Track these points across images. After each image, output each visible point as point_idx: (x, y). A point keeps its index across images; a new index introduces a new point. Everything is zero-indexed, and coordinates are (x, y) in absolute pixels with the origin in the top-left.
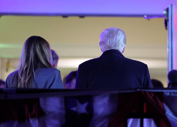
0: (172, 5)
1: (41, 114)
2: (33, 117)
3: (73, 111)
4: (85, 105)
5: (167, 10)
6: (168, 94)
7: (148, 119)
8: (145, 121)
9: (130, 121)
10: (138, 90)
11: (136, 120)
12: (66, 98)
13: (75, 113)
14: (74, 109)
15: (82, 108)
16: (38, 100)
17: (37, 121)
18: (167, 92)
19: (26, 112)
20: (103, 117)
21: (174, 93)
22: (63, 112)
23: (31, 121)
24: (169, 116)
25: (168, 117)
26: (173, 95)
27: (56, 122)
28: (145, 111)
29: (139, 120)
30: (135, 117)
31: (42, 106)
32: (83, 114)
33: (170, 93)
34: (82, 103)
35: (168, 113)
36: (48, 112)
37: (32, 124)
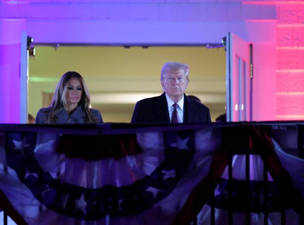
0: (229, 33)
1: (138, 151)
2: (130, 154)
3: (173, 147)
4: (186, 141)
5: (225, 39)
6: (276, 128)
7: (254, 156)
8: (251, 156)
9: (235, 157)
11: (241, 156)
12: (165, 133)
13: (176, 149)
14: (174, 145)
15: (183, 144)
16: (135, 136)
17: (134, 159)
18: (275, 126)
19: (123, 149)
20: (205, 153)
21: (283, 126)
22: (163, 148)
23: (128, 158)
24: (278, 151)
25: (277, 153)
26: (282, 128)
27: (154, 159)
28: (250, 147)
29: (244, 156)
30: (240, 153)
31: (140, 142)
32: (183, 151)
33: (279, 126)
34: (183, 138)
35: (278, 148)
36: (146, 148)
37: (129, 162)
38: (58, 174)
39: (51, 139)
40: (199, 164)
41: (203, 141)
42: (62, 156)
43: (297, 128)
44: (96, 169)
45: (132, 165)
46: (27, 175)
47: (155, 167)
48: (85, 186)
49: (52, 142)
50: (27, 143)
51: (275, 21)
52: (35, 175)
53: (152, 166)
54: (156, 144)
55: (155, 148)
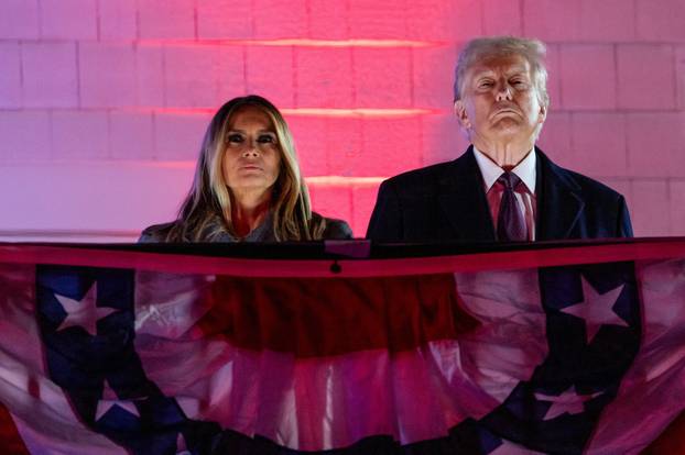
1: (467, 329)
2: (443, 337)
15: (602, 308)
17: (457, 351)
19: (415, 321)
22: (542, 319)
23: (437, 353)
31: (466, 300)
36: (488, 319)
37: (439, 360)
38: (204, 404)
40: (655, 373)
45: (449, 372)
46: (103, 407)
47: (516, 381)
48: (294, 444)
49: (185, 299)
50: (100, 304)
52: (130, 408)
53: (505, 379)
54: (517, 306)
55: (515, 319)
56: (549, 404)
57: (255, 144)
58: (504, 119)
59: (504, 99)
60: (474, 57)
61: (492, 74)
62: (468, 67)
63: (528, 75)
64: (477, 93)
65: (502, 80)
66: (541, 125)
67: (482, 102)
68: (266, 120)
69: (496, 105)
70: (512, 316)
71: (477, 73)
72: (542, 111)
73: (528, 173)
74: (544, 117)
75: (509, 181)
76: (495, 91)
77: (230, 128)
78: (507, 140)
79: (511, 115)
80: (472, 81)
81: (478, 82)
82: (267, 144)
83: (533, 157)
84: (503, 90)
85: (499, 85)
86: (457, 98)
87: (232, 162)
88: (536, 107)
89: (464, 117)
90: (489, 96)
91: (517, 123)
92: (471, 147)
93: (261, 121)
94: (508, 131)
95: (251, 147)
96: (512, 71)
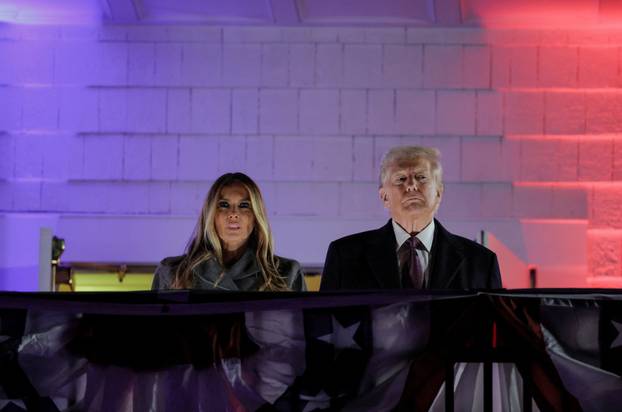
0: (482, 233)
1: (249, 351)
2: (230, 355)
3: (323, 342)
4: (354, 328)
6: (551, 303)
7: (502, 364)
8: (496, 367)
9: (461, 368)
10: (479, 293)
11: (473, 365)
12: (306, 312)
13: (330, 347)
14: (326, 338)
15: (345, 336)
16: (241, 318)
17: (239, 366)
18: (548, 299)
19: (214, 345)
20: (396, 357)
21: (565, 301)
22: (303, 344)
23: (225, 365)
24: (555, 354)
25: (552, 357)
26: (563, 305)
27: (284, 369)
28: (494, 346)
29: (481, 365)
31: (251, 331)
32: (348, 351)
33: (556, 301)
34: (346, 325)
35: (553, 346)
36: (265, 344)
37: (227, 372)
38: (72, 402)
39: (58, 324)
40: (382, 380)
41: (391, 329)
42: (81, 362)
43: (596, 304)
44: (155, 388)
45: (233, 380)
46: (3, 403)
47: (286, 387)
49: (58, 329)
51: (585, 222)
52: (21, 404)
53: (278, 384)
54: (287, 336)
55: (284, 344)
56: (307, 402)
57: (237, 209)
58: (413, 204)
59: (412, 189)
60: (392, 160)
61: (404, 173)
62: (388, 166)
63: (429, 172)
64: (393, 185)
65: (410, 176)
66: (438, 205)
67: (396, 191)
68: (245, 192)
69: (405, 193)
70: (282, 342)
71: (394, 171)
72: (438, 195)
73: (427, 238)
74: (440, 200)
75: (414, 243)
76: (406, 184)
77: (221, 197)
78: (414, 218)
79: (416, 201)
80: (390, 177)
81: (395, 178)
82: (245, 209)
83: (432, 226)
84: (411, 183)
85: (408, 180)
86: (381, 187)
87: (222, 221)
88: (434, 194)
89: (385, 199)
90: (401, 187)
91: (421, 206)
92: (391, 220)
93: (241, 194)
94: (415, 212)
95: (234, 212)
96: (417, 170)
